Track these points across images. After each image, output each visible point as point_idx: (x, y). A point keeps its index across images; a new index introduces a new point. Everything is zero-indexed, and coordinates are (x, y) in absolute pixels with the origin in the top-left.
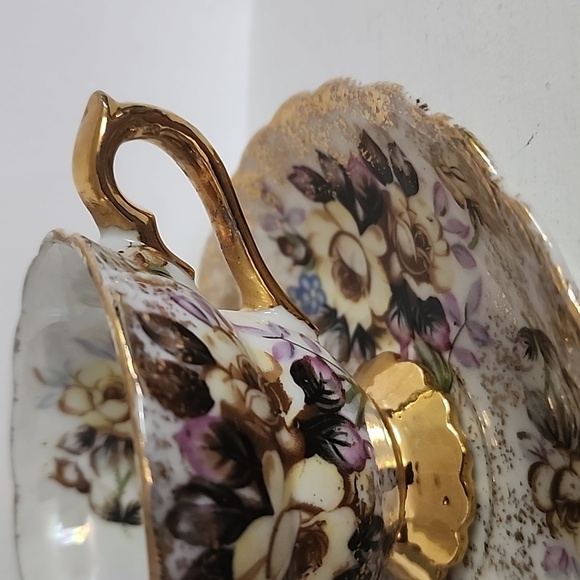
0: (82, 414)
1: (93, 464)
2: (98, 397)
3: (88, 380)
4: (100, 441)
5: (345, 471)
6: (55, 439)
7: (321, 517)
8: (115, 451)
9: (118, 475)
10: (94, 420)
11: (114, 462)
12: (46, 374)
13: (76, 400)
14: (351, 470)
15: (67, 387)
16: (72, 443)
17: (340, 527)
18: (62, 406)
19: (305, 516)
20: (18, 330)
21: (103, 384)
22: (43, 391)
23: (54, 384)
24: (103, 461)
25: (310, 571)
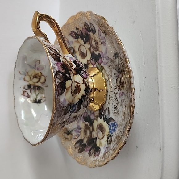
0: (28, 81)
1: (31, 92)
2: (32, 77)
3: (30, 74)
4: (32, 87)
5: (83, 78)
6: (23, 87)
7: (79, 84)
8: (35, 89)
9: (36, 94)
10: (31, 83)
11: (35, 91)
12: (21, 72)
13: (27, 78)
14: (85, 78)
15: (26, 75)
16: (26, 87)
17: (83, 87)
18: (24, 79)
19: (77, 84)
20: (16, 62)
21: (33, 75)
22: (21, 76)
23: (23, 75)
24: (33, 91)
25: (78, 93)
